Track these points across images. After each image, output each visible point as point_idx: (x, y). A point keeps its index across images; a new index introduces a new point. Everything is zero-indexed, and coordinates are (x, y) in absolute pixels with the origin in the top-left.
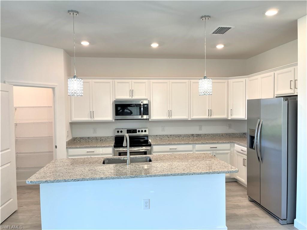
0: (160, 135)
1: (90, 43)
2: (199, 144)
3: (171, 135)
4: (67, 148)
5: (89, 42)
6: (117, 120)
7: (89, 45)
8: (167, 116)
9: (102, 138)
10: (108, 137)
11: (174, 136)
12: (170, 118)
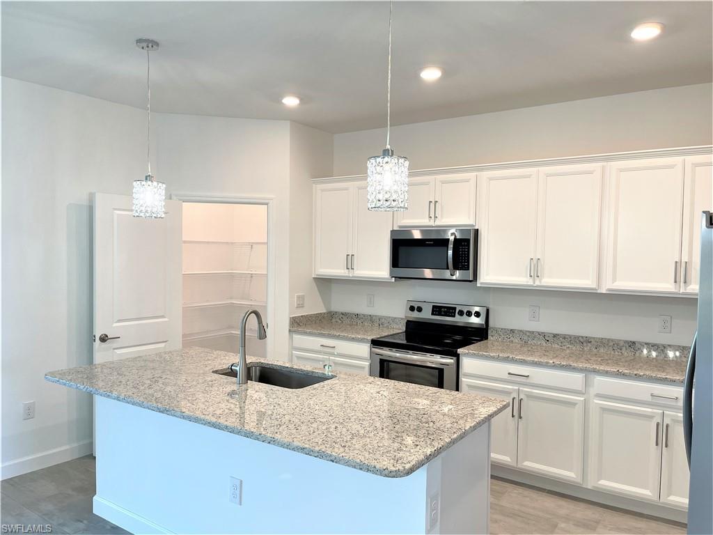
0: (521, 331)
1: (301, 100)
2: (606, 373)
3: (555, 336)
4: (290, 331)
5: (298, 97)
6: (400, 278)
7: (299, 104)
8: (526, 277)
9: (383, 320)
10: (395, 318)
11: (565, 338)
12: (537, 283)
